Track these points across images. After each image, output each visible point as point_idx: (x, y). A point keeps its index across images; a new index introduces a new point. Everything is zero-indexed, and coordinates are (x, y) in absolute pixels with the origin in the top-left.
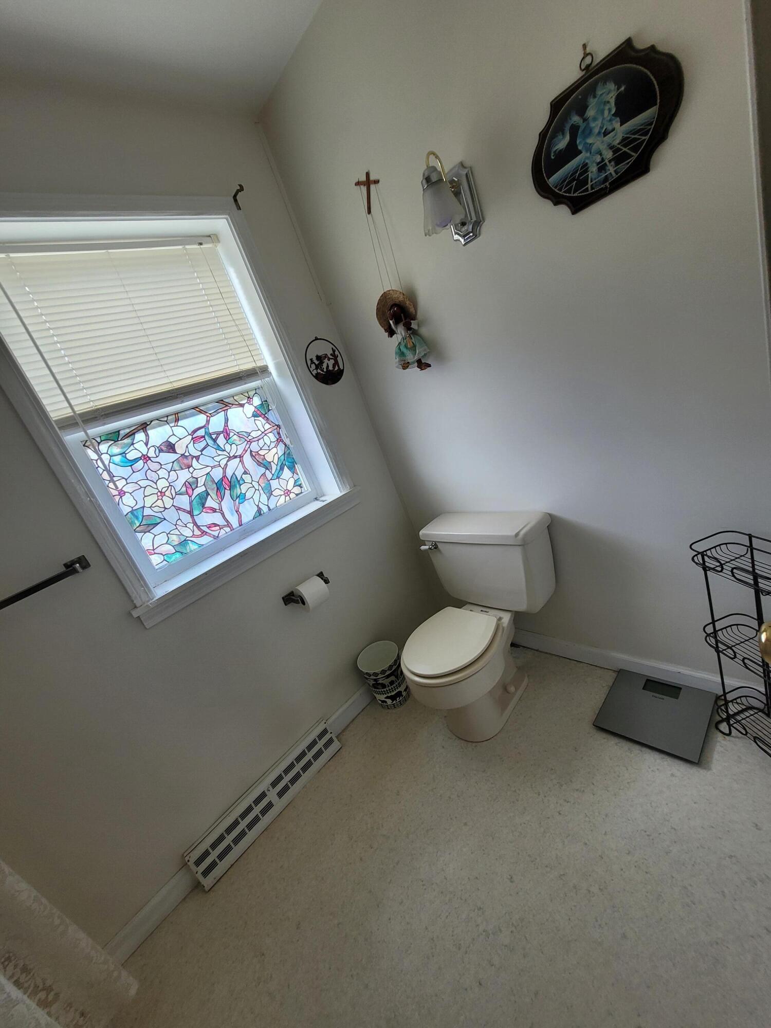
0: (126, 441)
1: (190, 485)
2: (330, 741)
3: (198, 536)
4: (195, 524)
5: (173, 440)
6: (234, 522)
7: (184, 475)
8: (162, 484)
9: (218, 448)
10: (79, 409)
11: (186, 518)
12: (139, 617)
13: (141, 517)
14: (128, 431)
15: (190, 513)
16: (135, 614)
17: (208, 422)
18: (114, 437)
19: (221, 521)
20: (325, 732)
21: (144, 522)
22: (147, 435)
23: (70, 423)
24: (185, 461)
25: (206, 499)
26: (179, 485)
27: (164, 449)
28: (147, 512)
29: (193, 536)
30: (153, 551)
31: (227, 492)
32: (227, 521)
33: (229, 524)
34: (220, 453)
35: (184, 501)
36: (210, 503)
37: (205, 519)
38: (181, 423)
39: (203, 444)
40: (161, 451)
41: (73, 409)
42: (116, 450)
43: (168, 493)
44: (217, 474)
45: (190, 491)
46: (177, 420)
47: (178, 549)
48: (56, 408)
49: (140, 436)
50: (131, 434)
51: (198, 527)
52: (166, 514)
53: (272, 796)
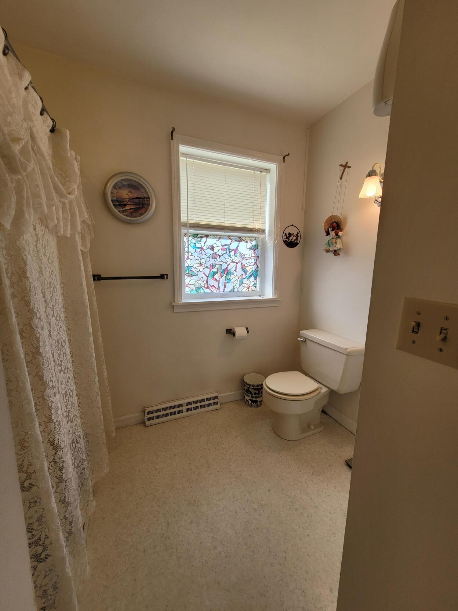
0: (199, 239)
1: (213, 266)
2: (216, 403)
3: (205, 288)
4: (207, 282)
5: (215, 246)
6: (221, 290)
7: (212, 261)
8: (203, 261)
9: (230, 256)
10: (190, 221)
11: (205, 278)
12: (173, 306)
13: (189, 271)
14: (201, 236)
15: (207, 277)
16: (173, 304)
17: (231, 244)
18: (195, 236)
19: (217, 286)
20: (216, 398)
21: (190, 273)
22: (206, 240)
23: (185, 225)
24: (215, 256)
25: (215, 274)
26: (208, 264)
27: (210, 248)
28: (193, 269)
29: (204, 287)
30: (188, 286)
31: (225, 275)
32: (219, 287)
33: (219, 289)
34: (229, 258)
35: (207, 271)
36: (216, 277)
37: (212, 282)
38: (220, 240)
39: (224, 252)
40: (208, 248)
41: (188, 221)
42: (194, 241)
43: (203, 266)
44: (224, 266)
45: (211, 268)
46: (220, 238)
47: (196, 289)
48: (184, 219)
49: (204, 239)
50: (201, 237)
51: (207, 284)
52: (199, 273)
53: (184, 408)
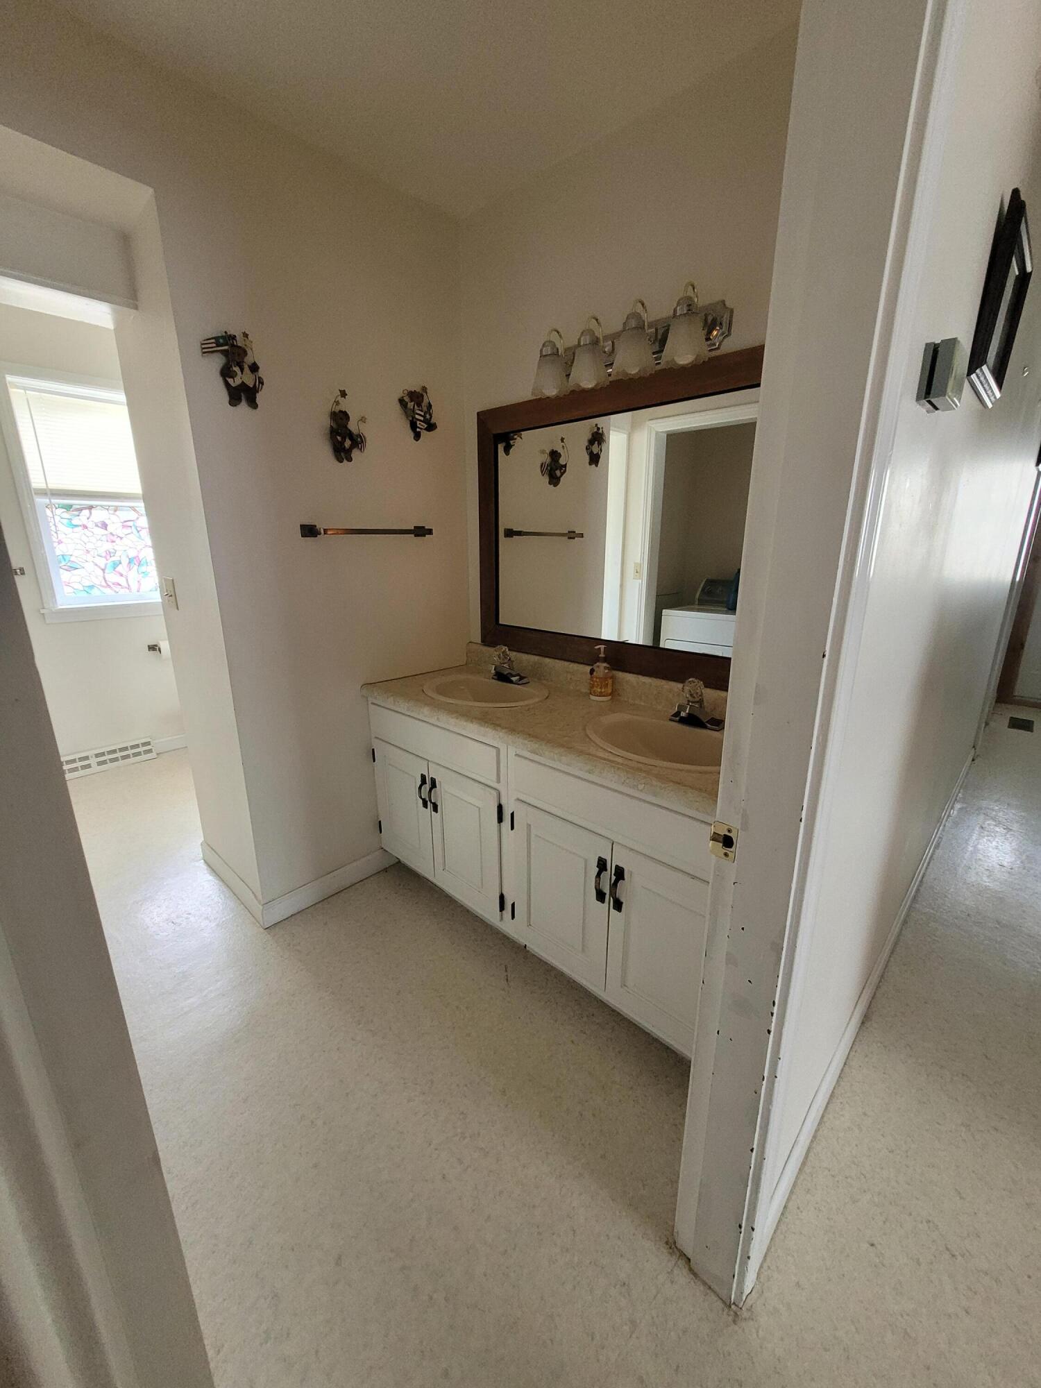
0: (76, 513)
1: (109, 554)
2: (150, 751)
3: (103, 586)
4: (104, 579)
5: (107, 522)
6: (134, 586)
7: (109, 546)
8: (90, 546)
9: (140, 537)
10: (51, 486)
11: (101, 573)
12: (43, 614)
13: (67, 561)
14: (78, 507)
15: (103, 570)
16: (42, 611)
17: (138, 518)
18: (68, 508)
19: (124, 583)
20: (148, 743)
21: (69, 564)
22: (91, 513)
23: (44, 493)
24: (112, 538)
25: (118, 565)
26: (102, 551)
27: (100, 525)
28: (72, 559)
29: (101, 586)
30: (68, 584)
31: (136, 567)
32: (129, 585)
33: (129, 588)
34: (140, 540)
35: (102, 562)
36: (119, 568)
37: (112, 577)
38: (118, 513)
39: (129, 531)
40: (97, 526)
41: (47, 484)
42: (66, 515)
43: (92, 553)
44: (132, 554)
45: (108, 557)
46: (115, 511)
47: (86, 589)
48: (37, 481)
49: (86, 512)
50: (80, 510)
51: (106, 581)
52: (85, 565)
53: (93, 761)
